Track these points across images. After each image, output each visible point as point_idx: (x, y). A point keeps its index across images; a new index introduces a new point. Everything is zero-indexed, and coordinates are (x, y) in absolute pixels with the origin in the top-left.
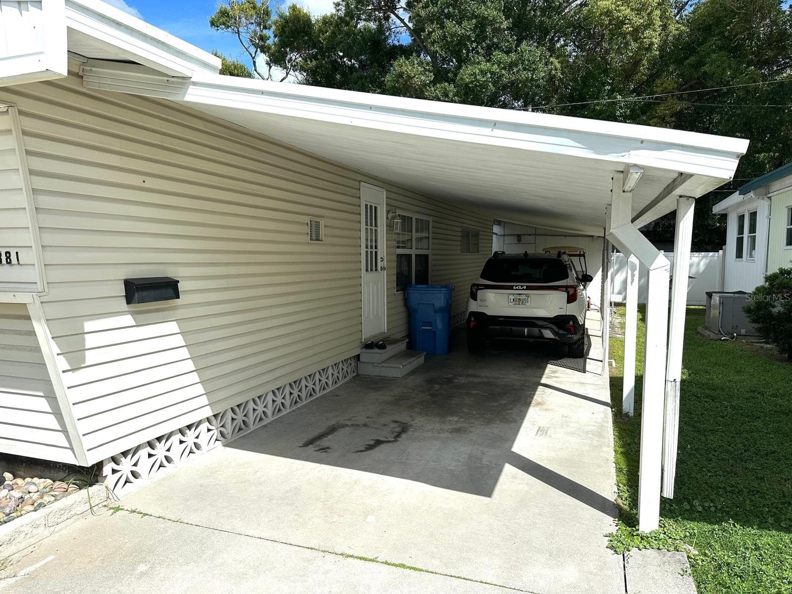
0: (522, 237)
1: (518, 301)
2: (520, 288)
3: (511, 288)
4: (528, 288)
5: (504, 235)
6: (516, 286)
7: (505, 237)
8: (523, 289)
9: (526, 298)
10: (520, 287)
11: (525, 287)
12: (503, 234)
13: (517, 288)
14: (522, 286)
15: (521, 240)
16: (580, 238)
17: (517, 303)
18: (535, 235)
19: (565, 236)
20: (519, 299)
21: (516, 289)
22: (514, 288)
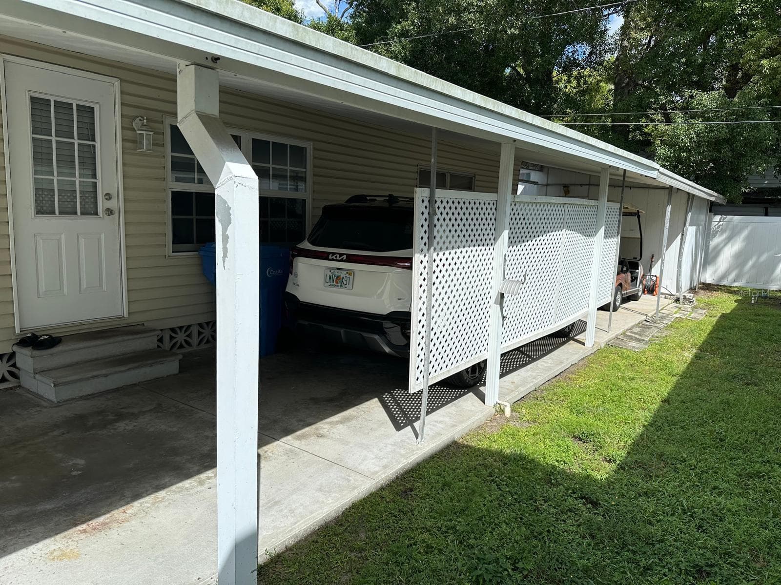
0: (572, 187)
1: (337, 280)
2: (338, 258)
3: (324, 256)
4: (351, 259)
5: (547, 185)
6: (334, 254)
7: (548, 187)
8: (342, 261)
9: (347, 275)
10: (338, 255)
11: (345, 257)
12: (545, 183)
13: (334, 257)
14: (341, 255)
15: (569, 191)
16: (652, 191)
17: (334, 283)
18: (589, 185)
19: (631, 187)
20: (338, 277)
21: (333, 260)
22: (330, 257)
